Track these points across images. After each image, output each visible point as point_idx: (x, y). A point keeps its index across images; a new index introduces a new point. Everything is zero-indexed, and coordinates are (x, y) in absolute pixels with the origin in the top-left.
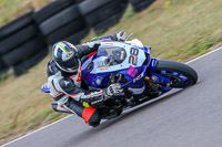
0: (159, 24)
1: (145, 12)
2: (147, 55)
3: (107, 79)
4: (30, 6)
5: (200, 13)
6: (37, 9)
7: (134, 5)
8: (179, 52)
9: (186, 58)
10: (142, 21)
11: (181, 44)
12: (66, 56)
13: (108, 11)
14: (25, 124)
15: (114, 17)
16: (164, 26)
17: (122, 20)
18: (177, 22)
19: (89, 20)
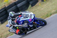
0: (38, 9)
1: (34, 6)
2: (34, 16)
3: (24, 22)
4: (5, 6)
5: (48, 6)
6: (6, 7)
7: (31, 5)
8: (43, 17)
9: (45, 18)
10: (33, 9)
11: (44, 15)
12: (13, 15)
13: (25, 6)
14: (4, 36)
15: (26, 8)
16: (39, 10)
17: (28, 9)
18: (42, 9)
19: (20, 9)
